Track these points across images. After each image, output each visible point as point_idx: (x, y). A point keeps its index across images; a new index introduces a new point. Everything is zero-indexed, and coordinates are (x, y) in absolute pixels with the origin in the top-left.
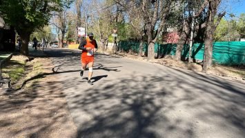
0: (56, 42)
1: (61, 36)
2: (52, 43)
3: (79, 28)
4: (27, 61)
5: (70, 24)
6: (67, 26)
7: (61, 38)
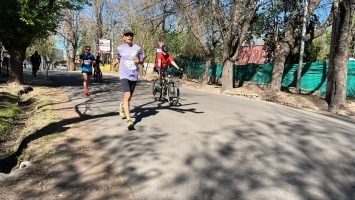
0: (63, 62)
1: (71, 52)
2: (57, 64)
3: (101, 41)
4: (22, 92)
5: (85, 35)
6: (80, 38)
7: (71, 56)
